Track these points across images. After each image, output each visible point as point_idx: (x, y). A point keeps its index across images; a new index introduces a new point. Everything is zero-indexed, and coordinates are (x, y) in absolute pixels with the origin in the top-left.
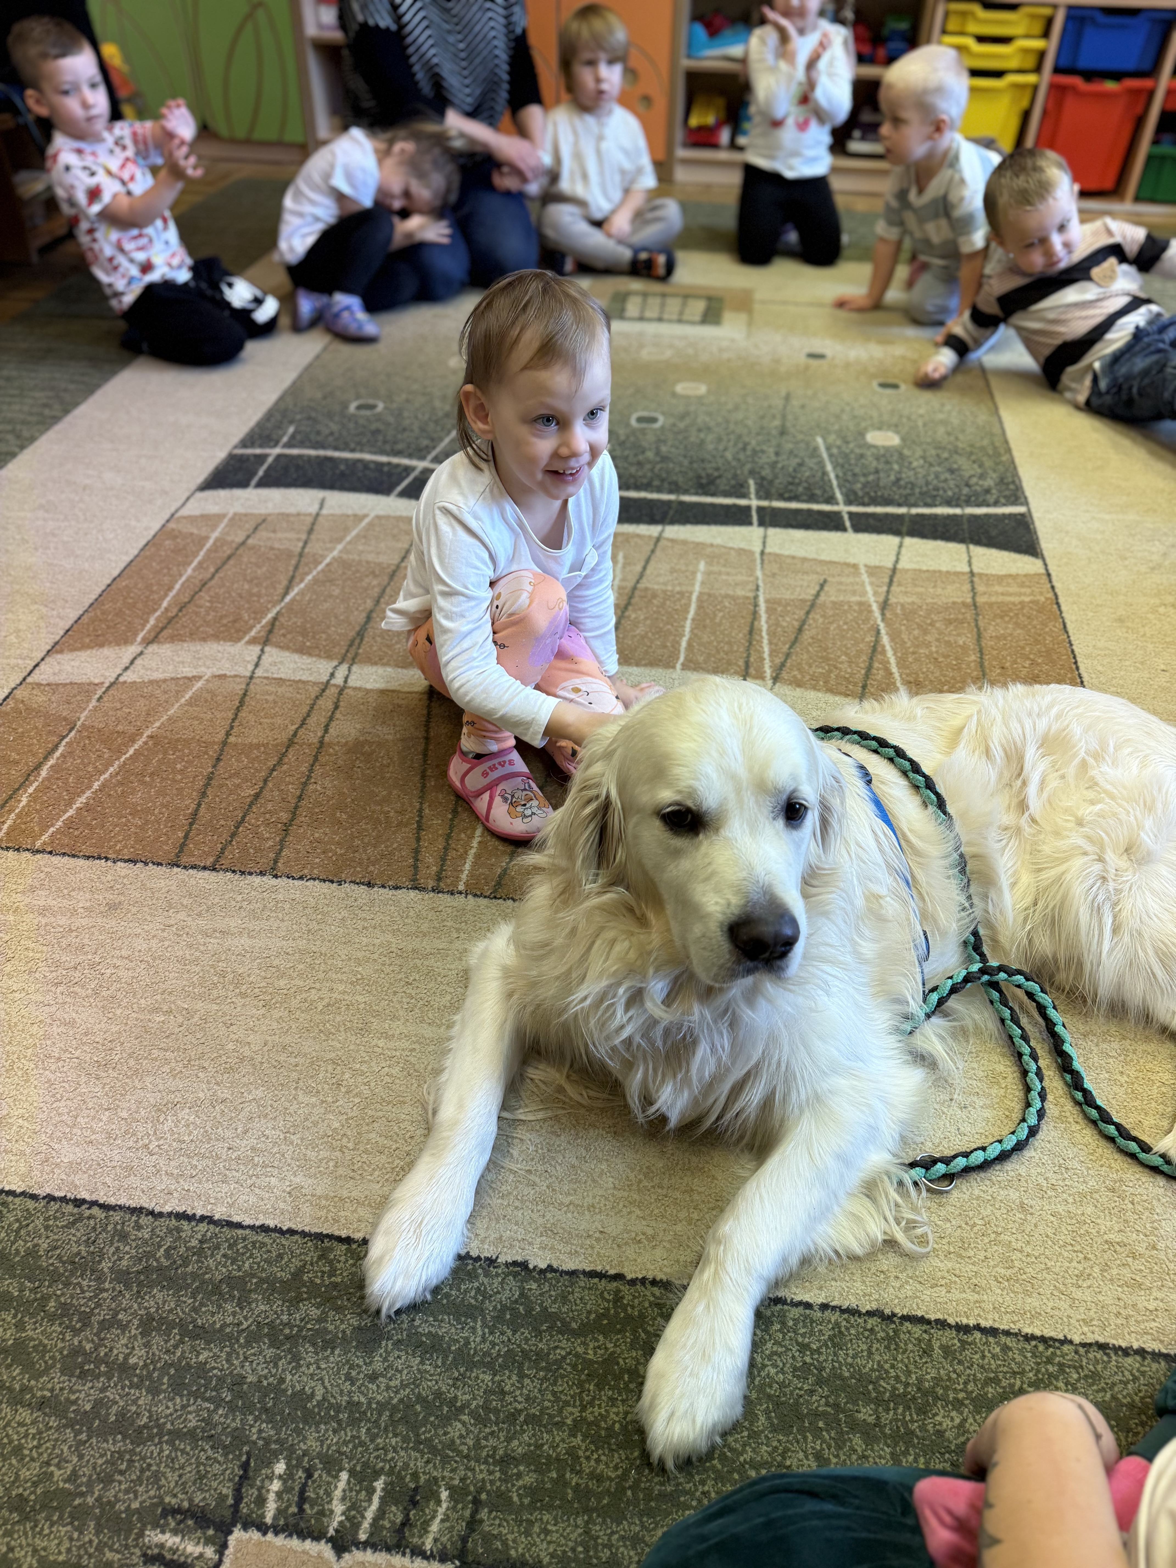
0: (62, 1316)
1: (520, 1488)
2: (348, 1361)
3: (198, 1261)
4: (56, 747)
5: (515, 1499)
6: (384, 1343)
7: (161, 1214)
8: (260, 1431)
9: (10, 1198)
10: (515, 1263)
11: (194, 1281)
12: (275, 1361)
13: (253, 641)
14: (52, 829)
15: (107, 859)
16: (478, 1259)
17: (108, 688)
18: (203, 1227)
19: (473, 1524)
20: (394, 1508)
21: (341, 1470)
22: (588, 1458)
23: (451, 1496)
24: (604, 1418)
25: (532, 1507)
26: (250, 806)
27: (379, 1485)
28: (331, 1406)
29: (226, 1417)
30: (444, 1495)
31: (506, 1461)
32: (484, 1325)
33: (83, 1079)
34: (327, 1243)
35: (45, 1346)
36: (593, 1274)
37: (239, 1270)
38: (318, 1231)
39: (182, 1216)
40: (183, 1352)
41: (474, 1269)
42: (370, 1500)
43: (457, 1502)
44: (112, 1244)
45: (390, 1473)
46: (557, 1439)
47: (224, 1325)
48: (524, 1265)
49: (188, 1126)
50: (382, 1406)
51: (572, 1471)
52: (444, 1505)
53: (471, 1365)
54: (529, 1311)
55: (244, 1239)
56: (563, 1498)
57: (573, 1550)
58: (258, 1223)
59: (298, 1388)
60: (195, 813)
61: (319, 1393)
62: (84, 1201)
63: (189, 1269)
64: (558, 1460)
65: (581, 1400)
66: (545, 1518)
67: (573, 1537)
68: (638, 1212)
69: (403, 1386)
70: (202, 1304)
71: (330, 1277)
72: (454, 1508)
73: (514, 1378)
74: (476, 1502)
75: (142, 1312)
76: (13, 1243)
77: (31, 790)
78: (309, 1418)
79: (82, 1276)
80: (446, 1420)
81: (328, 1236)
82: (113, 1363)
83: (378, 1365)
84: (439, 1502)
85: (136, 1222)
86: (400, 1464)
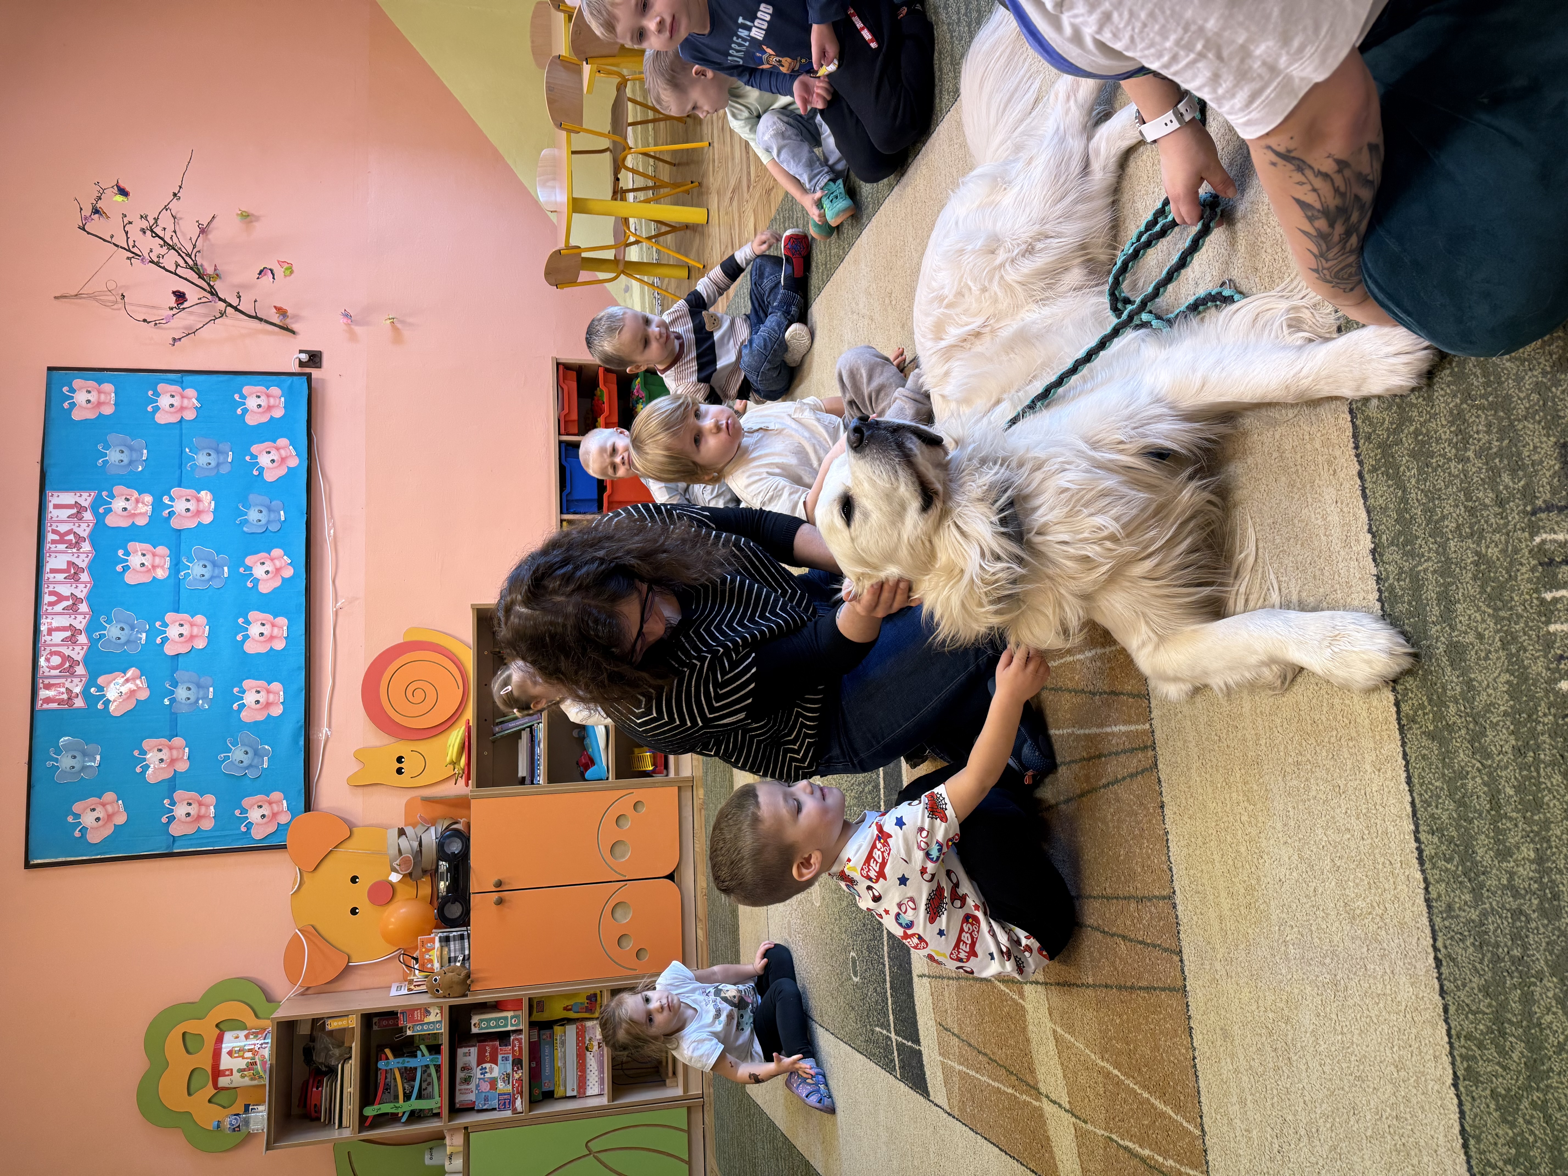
0: (1521, 938)
1: (1514, 483)
2: (1477, 664)
3: (1448, 830)
4: (1126, 1148)
5: (1522, 483)
6: (1455, 639)
7: (1425, 880)
8: (1545, 715)
9: (1453, 1032)
10: (1374, 560)
11: (1461, 826)
12: (1494, 725)
13: (1022, 995)
14: (1185, 1124)
15: (1194, 1058)
16: (1379, 590)
17: (1077, 1117)
18: (1423, 837)
19: (1549, 508)
20: (1560, 576)
21: (1549, 632)
22: (1479, 440)
23: (1537, 533)
24: (1450, 441)
25: (1523, 467)
26: (1131, 940)
27: (1548, 596)
28: (1511, 663)
29: (1544, 750)
30: (1538, 540)
31: (1500, 502)
32: (1420, 563)
33: (1350, 1002)
34: (1404, 722)
35: (1548, 943)
36: (1365, 496)
37: (1442, 789)
38: (1397, 732)
39: (1421, 860)
40: (1513, 811)
41: (1387, 589)
42: (1561, 598)
43: (1539, 528)
44: (1458, 917)
45: (1537, 591)
46: (1474, 470)
47: (1485, 784)
48: (1373, 552)
49: (1357, 885)
50: (1498, 620)
51: (1490, 448)
52: (1544, 536)
53: (1448, 560)
54: (1400, 533)
55: (1421, 795)
56: (1509, 447)
57: (1539, 422)
58: (1407, 788)
59: (1506, 697)
60: (1147, 989)
61: (1506, 677)
62: (1436, 958)
63: (1454, 834)
64: (1487, 463)
65: (1444, 464)
66: (1527, 454)
67: (1531, 426)
68: (1317, 481)
69: (1479, 609)
70: (1475, 811)
71: (1425, 708)
72: (1544, 527)
73: (1446, 523)
74: (1534, 513)
75: (1496, 862)
76: (1484, 1013)
77: (1161, 1159)
78: (1524, 677)
79: (1486, 933)
80: (1490, 563)
81: (1399, 724)
82: (1539, 872)
83: (1471, 638)
84: (1544, 542)
85: (1436, 901)
86: (1529, 586)
